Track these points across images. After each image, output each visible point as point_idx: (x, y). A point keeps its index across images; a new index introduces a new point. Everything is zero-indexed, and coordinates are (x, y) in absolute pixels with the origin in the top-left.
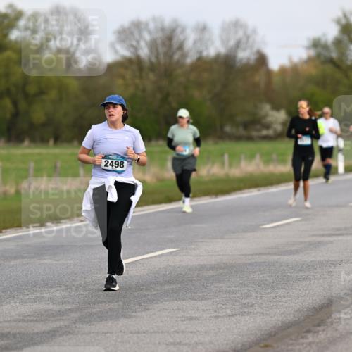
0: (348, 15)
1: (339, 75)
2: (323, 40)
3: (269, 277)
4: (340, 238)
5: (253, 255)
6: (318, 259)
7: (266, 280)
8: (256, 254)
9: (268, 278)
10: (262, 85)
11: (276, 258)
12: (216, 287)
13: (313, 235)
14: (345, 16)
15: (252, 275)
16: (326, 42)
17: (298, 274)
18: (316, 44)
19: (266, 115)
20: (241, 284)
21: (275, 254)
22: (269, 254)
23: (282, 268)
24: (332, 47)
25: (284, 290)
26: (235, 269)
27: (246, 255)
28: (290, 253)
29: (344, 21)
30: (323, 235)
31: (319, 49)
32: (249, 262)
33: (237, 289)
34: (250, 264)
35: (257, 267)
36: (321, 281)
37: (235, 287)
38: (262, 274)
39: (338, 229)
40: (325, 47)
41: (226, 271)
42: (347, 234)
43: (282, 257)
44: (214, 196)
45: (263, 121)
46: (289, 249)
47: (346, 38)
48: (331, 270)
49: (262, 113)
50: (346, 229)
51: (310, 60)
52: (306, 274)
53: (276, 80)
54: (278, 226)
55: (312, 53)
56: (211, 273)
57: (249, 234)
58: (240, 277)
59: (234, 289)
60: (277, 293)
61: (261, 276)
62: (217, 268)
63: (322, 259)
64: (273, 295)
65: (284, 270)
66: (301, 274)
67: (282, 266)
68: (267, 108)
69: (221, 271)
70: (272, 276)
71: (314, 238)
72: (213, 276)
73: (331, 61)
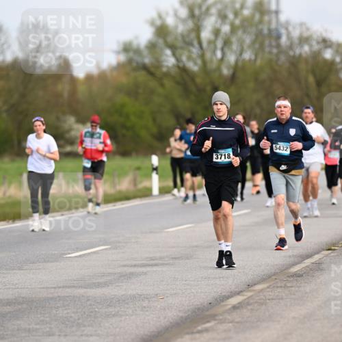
0: (164, 16)
1: (153, 84)
2: (135, 44)
3: (73, 313)
4: (155, 269)
5: (55, 288)
6: (130, 292)
7: (71, 317)
8: (60, 287)
9: (73, 315)
10: (66, 95)
11: (82, 291)
12: (14, 325)
13: (125, 266)
14: (160, 17)
15: (54, 311)
16: (138, 45)
17: (106, 310)
18: (127, 48)
19: (71, 129)
20: (43, 321)
21: (81, 287)
22: (74, 287)
23: (88, 303)
24: (145, 53)
25: (91, 328)
26: (35, 304)
27: (47, 288)
28: (99, 285)
29: (158, 23)
30: (135, 266)
31: (131, 54)
32: (51, 296)
33: (38, 327)
34: (52, 299)
35: (61, 302)
36: (134, 317)
37: (36, 325)
38: (66, 309)
39: (152, 259)
40: (138, 51)
41: (25, 306)
42: (162, 264)
43: (88, 290)
44: (11, 222)
45: (67, 136)
46: (97, 281)
47: (161, 41)
48: (144, 305)
49: (66, 126)
50: (161, 258)
51: (120, 66)
52: (116, 310)
53: (82, 89)
54: (84, 255)
55: (122, 58)
56: (8, 309)
57: (50, 265)
58: (41, 313)
59: (35, 327)
60: (84, 331)
61: (65, 312)
62: (15, 303)
63: (135, 293)
64: (79, 333)
65: (91, 305)
66: (111, 309)
67: (88, 300)
68: (71, 120)
69: (20, 307)
70: (77, 312)
71: (126, 269)
72: (10, 312)
73: (145, 67)
